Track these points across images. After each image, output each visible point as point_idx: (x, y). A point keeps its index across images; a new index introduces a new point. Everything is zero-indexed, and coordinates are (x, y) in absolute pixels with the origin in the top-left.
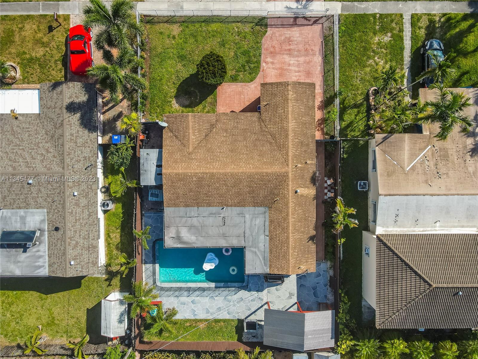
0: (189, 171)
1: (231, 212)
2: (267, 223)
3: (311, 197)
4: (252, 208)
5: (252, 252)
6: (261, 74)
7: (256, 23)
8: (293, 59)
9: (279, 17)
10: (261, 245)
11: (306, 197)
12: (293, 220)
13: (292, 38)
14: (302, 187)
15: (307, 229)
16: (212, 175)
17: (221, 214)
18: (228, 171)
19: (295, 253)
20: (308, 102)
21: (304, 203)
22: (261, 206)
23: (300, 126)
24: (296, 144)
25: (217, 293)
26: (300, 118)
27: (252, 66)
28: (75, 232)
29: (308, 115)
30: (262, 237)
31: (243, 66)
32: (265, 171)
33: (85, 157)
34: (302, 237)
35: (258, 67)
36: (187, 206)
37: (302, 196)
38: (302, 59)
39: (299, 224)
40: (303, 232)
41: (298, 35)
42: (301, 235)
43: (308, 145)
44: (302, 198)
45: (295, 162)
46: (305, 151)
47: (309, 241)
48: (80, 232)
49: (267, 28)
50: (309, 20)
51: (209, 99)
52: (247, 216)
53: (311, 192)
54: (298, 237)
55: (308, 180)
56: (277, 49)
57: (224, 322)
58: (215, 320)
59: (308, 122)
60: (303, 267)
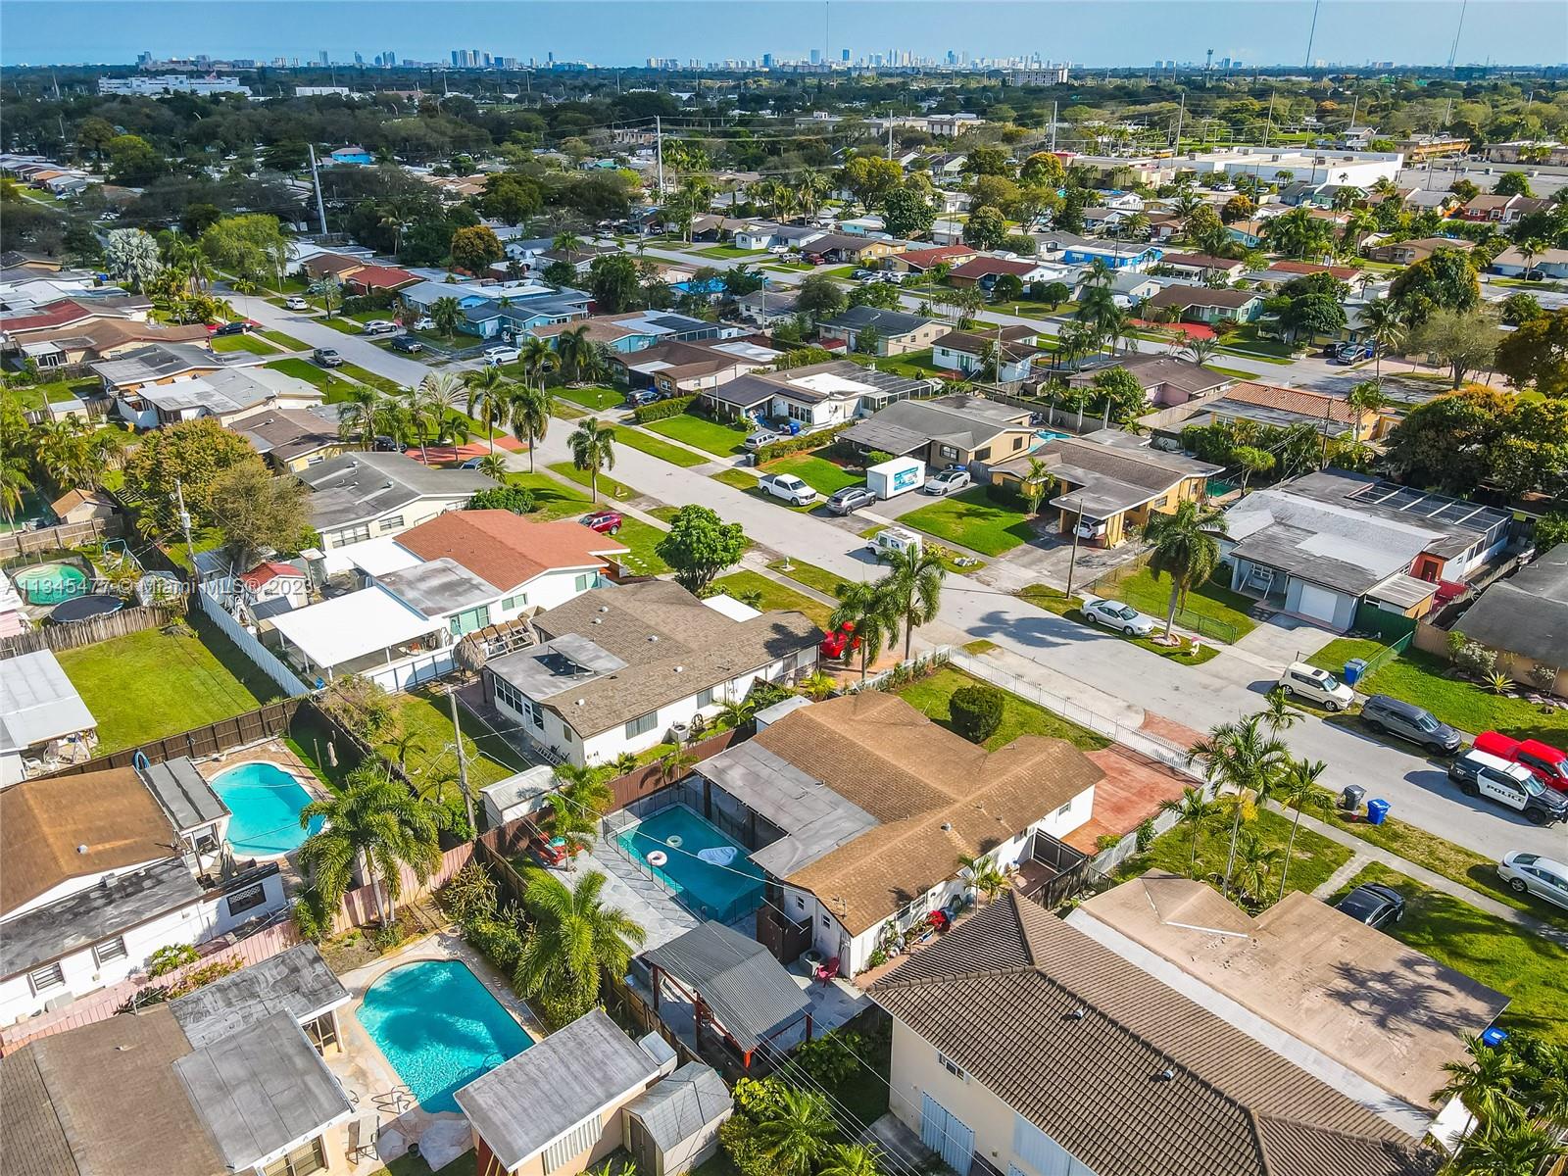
0: (827, 725)
1: (823, 795)
2: (857, 835)
3: (960, 854)
4: (857, 808)
5: (793, 845)
7: (1092, 737)
10: (815, 849)
11: (954, 848)
12: (901, 846)
13: (1131, 773)
14: (959, 832)
15: (908, 876)
17: (807, 787)
18: (877, 753)
19: (853, 879)
20: (1075, 777)
22: (874, 814)
28: (627, 689)
29: (1060, 786)
30: (829, 842)
32: (926, 781)
34: (889, 876)
37: (948, 840)
39: (904, 859)
40: (897, 873)
41: (1144, 776)
42: (890, 872)
43: (1023, 808)
44: (945, 842)
45: (982, 802)
46: (1011, 809)
47: (893, 892)
48: (630, 694)
52: (840, 811)
53: (967, 850)
54: (883, 869)
55: (979, 836)
59: (1051, 791)
60: (842, 905)
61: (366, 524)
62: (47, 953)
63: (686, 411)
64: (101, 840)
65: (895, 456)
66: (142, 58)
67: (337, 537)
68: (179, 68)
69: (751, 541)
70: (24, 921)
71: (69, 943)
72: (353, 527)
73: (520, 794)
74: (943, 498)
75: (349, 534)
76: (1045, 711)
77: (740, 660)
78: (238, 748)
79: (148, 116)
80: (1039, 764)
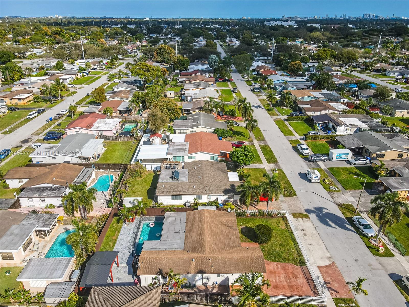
0: (205, 217)
1: (182, 235)
2: (174, 249)
3: (189, 270)
4: (184, 243)
5: (157, 243)
6: (269, 262)
7: (300, 260)
8: (284, 279)
9: (309, 272)
10: (161, 247)
11: (190, 267)
12: (175, 258)
13: (298, 279)
14: (196, 264)
15: (168, 267)
16: (204, 225)
17: (181, 231)
18: (206, 230)
19: (153, 260)
20: (253, 267)
21: (185, 265)
22: (185, 246)
23: (236, 262)
24: (224, 259)
25: (132, 244)
26: (241, 262)
27: (273, 258)
28: (177, 187)
29: (244, 267)
30: (165, 247)
31: (272, 254)
32: (206, 245)
33: (211, 190)
34: (163, 264)
35: (273, 261)
36: (187, 219)
37: (190, 264)
38: (285, 283)
39: (172, 262)
40: (166, 265)
41: (301, 282)
42: (164, 264)
43: (224, 267)
44: (189, 264)
45: (213, 259)
46: (220, 265)
47: (160, 269)
48: (177, 189)
49: (300, 266)
50: (314, 289)
51: (247, 239)
52: (179, 241)
53: (193, 270)
54: (163, 261)
55: (201, 268)
56: (288, 271)
57: (113, 246)
58: (115, 243)
59: (240, 267)
60: (143, 265)
61: (187, 130)
62: (31, 196)
63: (304, 121)
64: (60, 179)
65: (346, 148)
66: (283, 17)
67: (179, 131)
68: (289, 19)
69: (277, 161)
70: (36, 188)
71: (36, 195)
72: (184, 130)
73: (130, 202)
74: (353, 166)
75: (182, 131)
76: (296, 244)
77: (213, 191)
78: (113, 171)
79: (264, 30)
80: (245, 257)
